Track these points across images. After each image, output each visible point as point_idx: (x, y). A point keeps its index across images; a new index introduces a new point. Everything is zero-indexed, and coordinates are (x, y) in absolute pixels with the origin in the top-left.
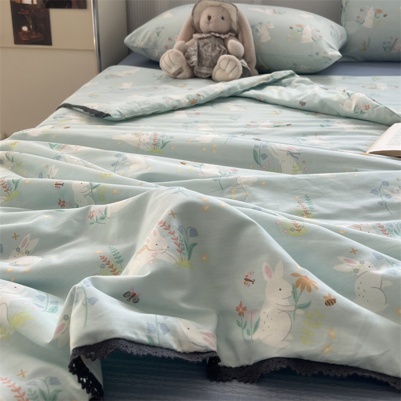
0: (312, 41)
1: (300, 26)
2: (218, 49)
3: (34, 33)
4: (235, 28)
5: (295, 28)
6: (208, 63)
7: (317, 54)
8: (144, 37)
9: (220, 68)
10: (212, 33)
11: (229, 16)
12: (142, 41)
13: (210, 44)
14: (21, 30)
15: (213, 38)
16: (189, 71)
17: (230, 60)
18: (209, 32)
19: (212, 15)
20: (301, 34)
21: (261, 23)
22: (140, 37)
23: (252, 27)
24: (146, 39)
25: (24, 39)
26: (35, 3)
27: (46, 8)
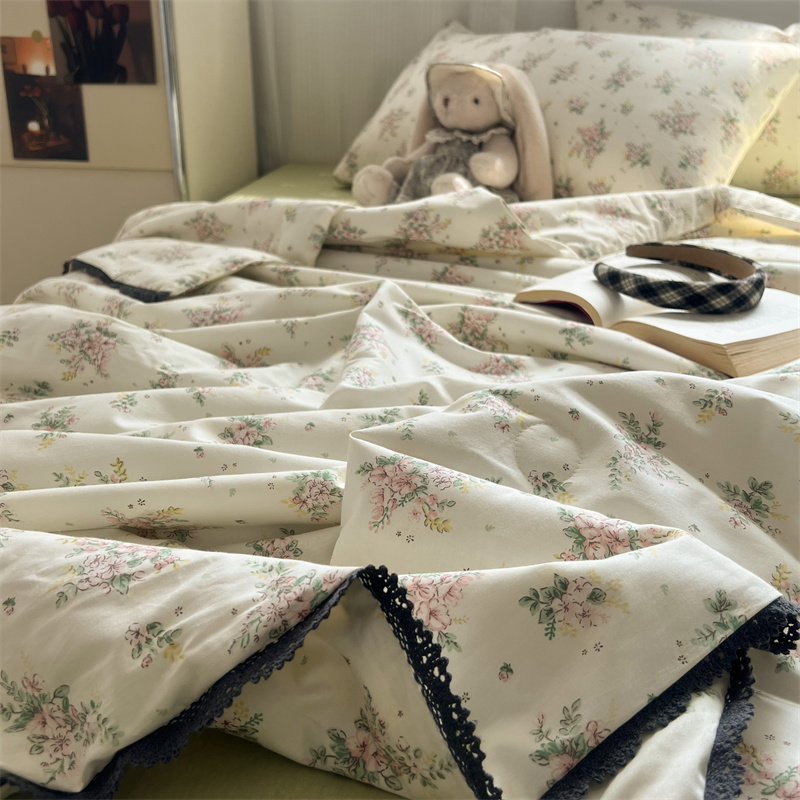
3: (52, 136)
10: (457, 134)
11: (492, 93)
13: (446, 161)
14: (25, 129)
15: (459, 143)
18: (454, 131)
19: (451, 96)
25: (32, 149)
26: (53, 72)
27: (75, 83)
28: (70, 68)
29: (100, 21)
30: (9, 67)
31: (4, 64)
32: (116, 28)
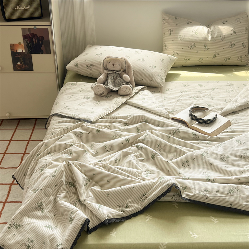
3: (23, 65)
10: (114, 71)
11: (122, 63)
17: (127, 88)
18: (113, 71)
19: (114, 64)
25: (19, 68)
26: (24, 51)
27: (30, 54)
28: (29, 51)
29: (36, 40)
31: (11, 50)
32: (40, 42)
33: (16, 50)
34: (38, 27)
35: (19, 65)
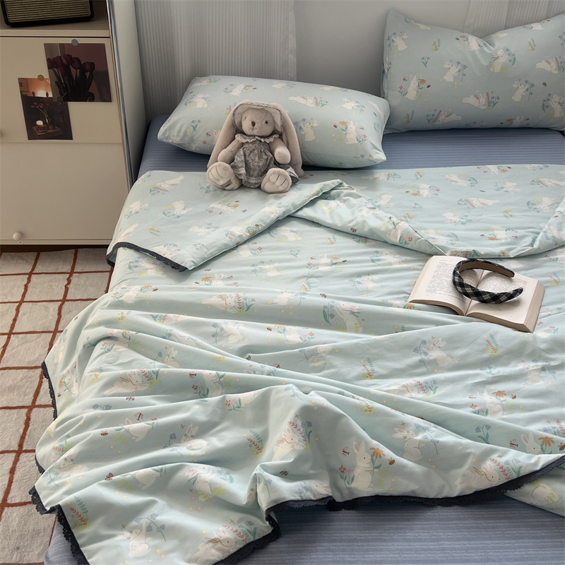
0: (357, 142)
1: (343, 123)
2: (265, 157)
3: (50, 127)
4: (279, 129)
5: (340, 126)
6: (256, 173)
7: (362, 156)
8: (179, 132)
9: (269, 180)
10: (256, 137)
11: (273, 118)
12: (178, 136)
13: (256, 152)
14: (35, 124)
15: (258, 142)
16: (238, 182)
17: (279, 175)
18: (254, 136)
19: (256, 121)
20: (346, 134)
21: (304, 120)
22: (175, 132)
23: (296, 124)
24: (181, 134)
25: (39, 134)
26: (51, 95)
27: (64, 101)
28: (61, 94)
29: (78, 70)
30: (24, 93)
31: (21, 92)
32: (88, 74)
33: (34, 93)
34: (81, 41)
35: (39, 126)
